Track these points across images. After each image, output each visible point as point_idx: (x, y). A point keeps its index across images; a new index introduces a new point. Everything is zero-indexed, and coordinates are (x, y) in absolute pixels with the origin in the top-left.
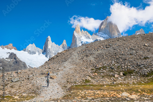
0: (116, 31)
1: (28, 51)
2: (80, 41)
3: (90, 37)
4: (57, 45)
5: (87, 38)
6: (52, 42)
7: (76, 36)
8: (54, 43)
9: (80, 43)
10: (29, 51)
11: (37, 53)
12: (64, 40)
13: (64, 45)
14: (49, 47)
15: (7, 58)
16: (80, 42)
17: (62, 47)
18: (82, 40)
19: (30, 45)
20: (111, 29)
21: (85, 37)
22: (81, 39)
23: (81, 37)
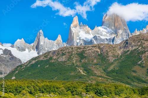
0: (122, 25)
1: (16, 48)
2: (78, 36)
3: (90, 32)
5: (86, 34)
7: (74, 31)
8: (47, 38)
9: (78, 39)
10: (18, 47)
11: (27, 50)
12: (59, 35)
13: (59, 41)
14: (42, 43)
15: (2, 54)
16: (78, 38)
17: (57, 44)
18: (80, 36)
19: (18, 40)
21: (84, 32)
22: (79, 34)
23: (80, 31)
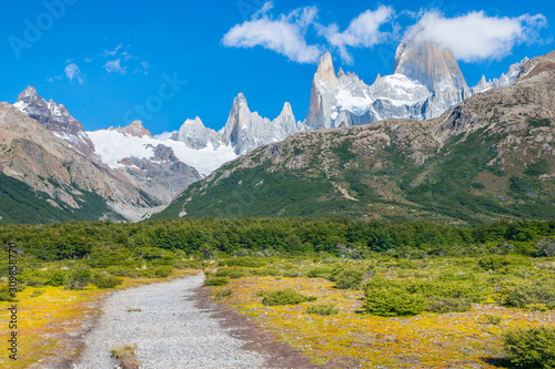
0: (446, 68)
1: (184, 141)
2: (334, 103)
3: (365, 90)
4: (266, 120)
5: (353, 96)
6: (252, 111)
7: (322, 92)
8: (256, 112)
9: (333, 111)
10: (189, 139)
11: (209, 144)
12: (286, 104)
13: (287, 119)
14: (244, 126)
15: (152, 158)
16: (334, 107)
17: (281, 125)
18: (339, 103)
19: (188, 122)
20: (429, 64)
21: (349, 92)
22: (337, 97)
23: (337, 91)
